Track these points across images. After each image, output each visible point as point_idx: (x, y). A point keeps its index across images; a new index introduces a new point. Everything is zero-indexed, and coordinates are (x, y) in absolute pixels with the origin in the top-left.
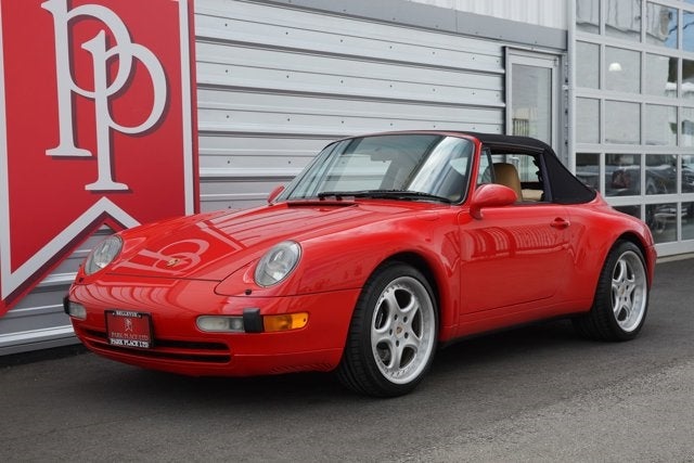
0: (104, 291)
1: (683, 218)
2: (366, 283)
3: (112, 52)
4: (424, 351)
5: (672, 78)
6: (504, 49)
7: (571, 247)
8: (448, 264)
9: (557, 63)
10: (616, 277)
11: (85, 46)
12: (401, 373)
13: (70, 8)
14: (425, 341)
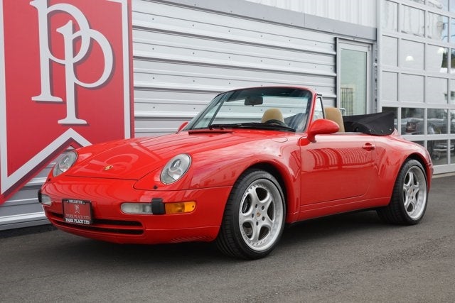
0: (66, 187)
1: (451, 152)
2: (236, 182)
3: (77, 34)
4: (275, 230)
5: (444, 64)
6: (335, 39)
7: (376, 164)
8: (293, 174)
9: (370, 49)
10: (406, 183)
11: (59, 30)
12: (259, 244)
13: (49, 5)
14: (276, 223)
